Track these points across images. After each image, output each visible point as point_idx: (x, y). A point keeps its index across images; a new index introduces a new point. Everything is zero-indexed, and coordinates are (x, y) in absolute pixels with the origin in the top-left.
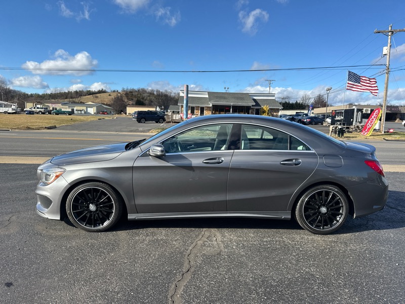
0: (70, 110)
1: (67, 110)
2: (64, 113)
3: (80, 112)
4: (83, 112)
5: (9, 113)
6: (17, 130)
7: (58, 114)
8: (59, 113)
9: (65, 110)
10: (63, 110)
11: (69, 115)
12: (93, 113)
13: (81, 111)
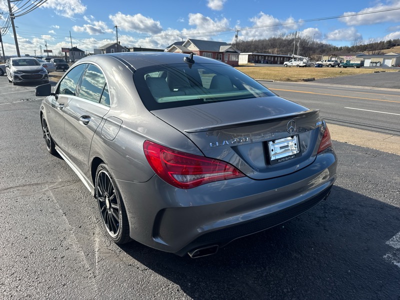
0: (359, 62)
1: (356, 63)
2: (352, 66)
3: (374, 65)
4: (378, 65)
5: (300, 66)
6: (278, 82)
7: (346, 67)
8: (347, 65)
9: (354, 63)
10: (351, 62)
11: (358, 67)
12: (390, 66)
13: (376, 63)
